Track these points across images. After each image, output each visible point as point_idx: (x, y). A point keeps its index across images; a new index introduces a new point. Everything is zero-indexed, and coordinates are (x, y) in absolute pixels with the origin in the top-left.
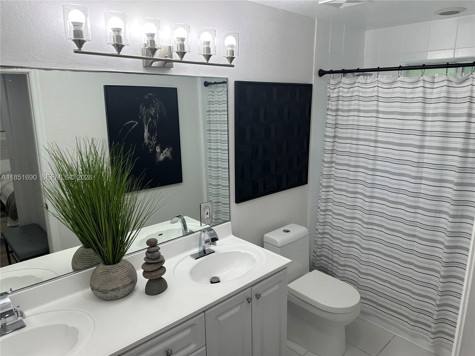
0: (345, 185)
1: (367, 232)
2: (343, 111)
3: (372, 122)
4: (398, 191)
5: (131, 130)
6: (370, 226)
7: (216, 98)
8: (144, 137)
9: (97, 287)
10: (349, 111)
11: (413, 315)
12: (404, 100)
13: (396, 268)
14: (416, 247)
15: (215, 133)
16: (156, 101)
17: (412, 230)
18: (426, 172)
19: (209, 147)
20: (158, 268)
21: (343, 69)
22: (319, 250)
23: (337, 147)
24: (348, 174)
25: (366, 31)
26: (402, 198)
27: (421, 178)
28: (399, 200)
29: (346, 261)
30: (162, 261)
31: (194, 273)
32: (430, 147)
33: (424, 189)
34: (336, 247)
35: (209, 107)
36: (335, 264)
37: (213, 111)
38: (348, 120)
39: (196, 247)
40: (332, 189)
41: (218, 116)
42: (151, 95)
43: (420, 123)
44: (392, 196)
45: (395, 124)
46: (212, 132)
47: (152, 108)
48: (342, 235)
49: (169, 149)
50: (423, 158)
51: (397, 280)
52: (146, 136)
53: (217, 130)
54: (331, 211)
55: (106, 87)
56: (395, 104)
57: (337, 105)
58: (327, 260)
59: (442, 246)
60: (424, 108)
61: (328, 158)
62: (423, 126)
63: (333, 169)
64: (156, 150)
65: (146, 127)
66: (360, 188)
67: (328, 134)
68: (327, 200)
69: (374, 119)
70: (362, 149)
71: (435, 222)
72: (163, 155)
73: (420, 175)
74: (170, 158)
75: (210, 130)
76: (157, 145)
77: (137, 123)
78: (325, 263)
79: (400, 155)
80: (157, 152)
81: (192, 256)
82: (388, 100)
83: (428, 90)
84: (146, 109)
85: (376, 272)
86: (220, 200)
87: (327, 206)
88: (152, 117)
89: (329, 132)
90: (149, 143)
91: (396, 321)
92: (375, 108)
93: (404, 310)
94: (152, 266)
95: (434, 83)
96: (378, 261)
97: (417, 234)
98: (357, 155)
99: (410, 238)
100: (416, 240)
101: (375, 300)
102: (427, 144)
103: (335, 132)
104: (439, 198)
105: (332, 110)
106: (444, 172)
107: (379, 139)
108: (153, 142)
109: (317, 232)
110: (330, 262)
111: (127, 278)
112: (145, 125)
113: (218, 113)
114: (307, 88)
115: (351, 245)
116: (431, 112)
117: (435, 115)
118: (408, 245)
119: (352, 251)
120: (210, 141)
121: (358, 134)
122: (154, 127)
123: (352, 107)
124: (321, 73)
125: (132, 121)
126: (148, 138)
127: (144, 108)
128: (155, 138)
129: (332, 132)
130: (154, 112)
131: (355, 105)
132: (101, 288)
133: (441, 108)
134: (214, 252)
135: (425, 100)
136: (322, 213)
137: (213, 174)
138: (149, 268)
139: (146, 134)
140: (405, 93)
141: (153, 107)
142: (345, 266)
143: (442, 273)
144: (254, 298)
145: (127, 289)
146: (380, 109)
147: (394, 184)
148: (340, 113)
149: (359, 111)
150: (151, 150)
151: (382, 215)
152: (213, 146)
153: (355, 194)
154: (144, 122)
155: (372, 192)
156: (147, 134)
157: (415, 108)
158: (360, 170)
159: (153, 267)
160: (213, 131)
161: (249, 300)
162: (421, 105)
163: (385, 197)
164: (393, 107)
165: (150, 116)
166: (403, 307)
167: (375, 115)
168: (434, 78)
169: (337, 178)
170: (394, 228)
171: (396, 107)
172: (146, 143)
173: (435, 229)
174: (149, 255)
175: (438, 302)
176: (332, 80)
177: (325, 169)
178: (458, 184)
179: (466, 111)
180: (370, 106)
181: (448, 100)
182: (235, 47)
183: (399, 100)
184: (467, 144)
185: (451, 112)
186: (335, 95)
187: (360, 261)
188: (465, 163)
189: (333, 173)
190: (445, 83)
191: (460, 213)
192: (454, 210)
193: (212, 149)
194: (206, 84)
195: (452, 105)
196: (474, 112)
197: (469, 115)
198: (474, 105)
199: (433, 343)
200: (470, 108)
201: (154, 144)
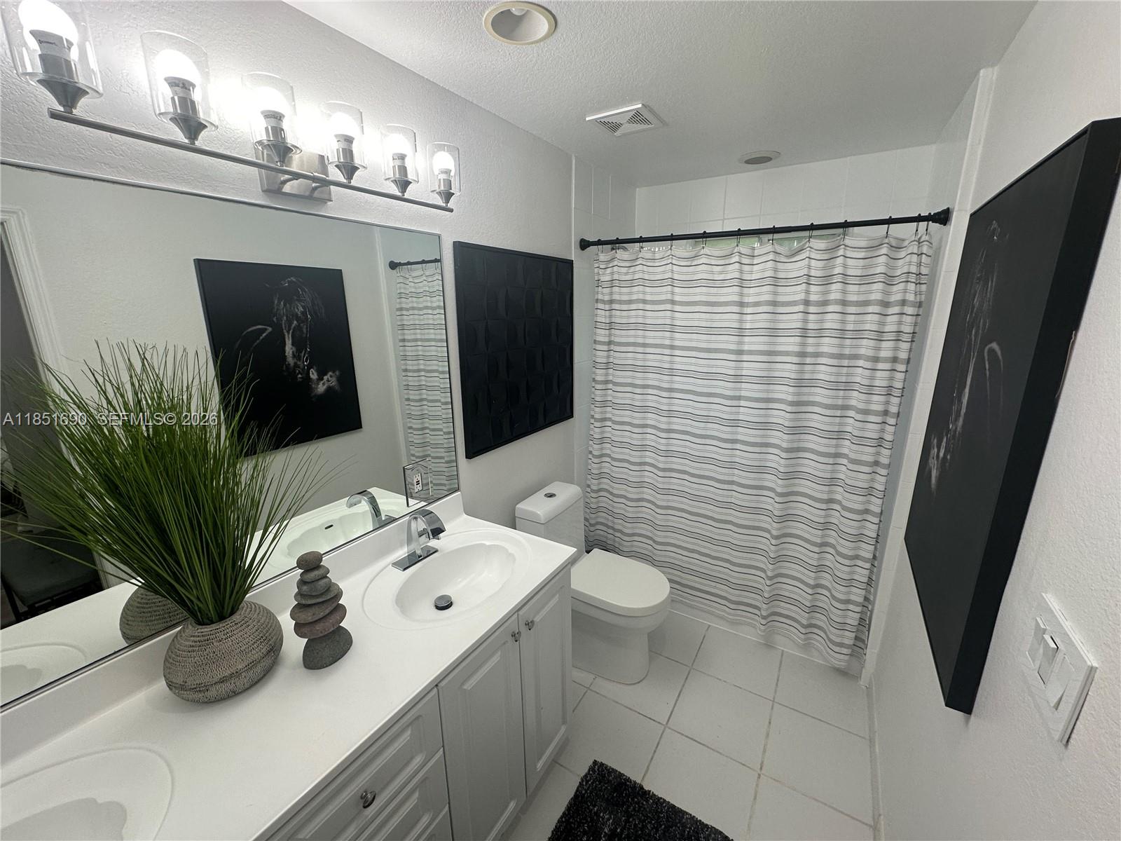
0: (628, 416)
1: (664, 483)
2: (620, 302)
3: (665, 318)
4: (707, 419)
5: (258, 341)
6: (668, 474)
7: (411, 287)
8: (286, 354)
9: (180, 681)
10: (630, 302)
11: (734, 595)
12: (711, 283)
13: (707, 531)
14: (736, 498)
15: (413, 344)
16: (305, 292)
17: (728, 475)
18: (746, 390)
19: (403, 367)
20: (327, 611)
22: (593, 516)
23: (614, 358)
24: (633, 399)
25: (638, 189)
26: (714, 430)
27: (739, 398)
28: (709, 433)
29: (633, 528)
30: (336, 595)
31: (403, 601)
32: (751, 352)
33: (744, 414)
34: (619, 508)
35: (400, 303)
36: (618, 534)
37: (407, 310)
38: (628, 317)
39: (402, 546)
40: (609, 423)
41: (416, 317)
42: (294, 280)
43: (736, 317)
44: (698, 428)
45: (699, 320)
46: (407, 344)
47: (297, 302)
48: (627, 491)
49: (333, 372)
50: (742, 369)
51: (709, 548)
52: (289, 353)
53: (416, 340)
54: (609, 456)
55: (199, 263)
56: (698, 290)
57: (611, 294)
58: (604, 529)
59: (772, 494)
60: (741, 295)
61: (601, 375)
62: (741, 321)
63: (610, 392)
64: (310, 376)
65: (289, 337)
66: (651, 419)
67: (599, 339)
68: (602, 441)
69: (668, 313)
70: (652, 361)
71: (760, 460)
72: (324, 384)
73: (737, 394)
74: (337, 388)
75: (404, 340)
76: (312, 368)
77: (270, 329)
78: (602, 533)
79: (709, 366)
80: (311, 379)
81: (396, 564)
82: (689, 284)
83: (746, 268)
84: (285, 305)
85: (678, 540)
86: (429, 452)
87: (602, 449)
88: (298, 318)
89: (601, 335)
90: (296, 365)
91: (710, 606)
92: (669, 297)
93: (722, 590)
94: (315, 610)
95: (754, 256)
96: (681, 523)
97: (735, 479)
98: (644, 369)
99: (726, 487)
100: (735, 487)
102: (746, 348)
103: (610, 335)
104: (765, 426)
105: (603, 302)
106: (772, 387)
107: (677, 343)
108: (303, 363)
109: (589, 490)
110: (611, 531)
111: (255, 645)
112: (286, 334)
113: (416, 312)
114: (566, 266)
115: (641, 504)
116: (751, 299)
117: (757, 304)
118: (723, 496)
119: (642, 512)
120: (405, 358)
121: (644, 337)
122: (304, 336)
123: (635, 297)
124: (584, 245)
125: (260, 327)
126: (294, 356)
127: (282, 303)
128: (306, 355)
129: (605, 336)
130: (302, 310)
131: (638, 292)
132: (191, 682)
133: (765, 294)
134: (436, 551)
135: (742, 283)
136: (596, 461)
137: (415, 411)
138: (308, 616)
139: (289, 349)
140: (712, 273)
141: (299, 301)
142: (633, 535)
143: (775, 533)
146: (677, 298)
147: (700, 409)
148: (616, 306)
149: (644, 302)
150: (300, 376)
151: (684, 455)
152: (411, 365)
153: (643, 427)
154: (284, 328)
155: (669, 423)
156: (292, 349)
157: (727, 294)
158: (650, 391)
159: (317, 613)
161: (516, 636)
162: (736, 289)
163: (689, 429)
164: (695, 294)
165: (294, 318)
166: (718, 585)
167: (669, 307)
168: (753, 249)
169: (615, 406)
170: (702, 473)
171: (700, 294)
172: (289, 364)
173: (761, 469)
174: (305, 588)
175: (770, 574)
176: (604, 254)
177: (598, 392)
178: (792, 404)
179: (802, 296)
180: (660, 293)
181: (776, 281)
182: (452, 174)
183: (704, 283)
184: (803, 345)
185: (780, 299)
186: (608, 278)
187: (654, 525)
188: (802, 372)
189: (609, 398)
190: (771, 256)
191: (795, 445)
192: (789, 441)
193: (410, 371)
194: (393, 266)
195: (780, 289)
196: (813, 298)
197: (807, 303)
198: (813, 288)
199: (764, 631)
200: (808, 292)
201: (304, 365)
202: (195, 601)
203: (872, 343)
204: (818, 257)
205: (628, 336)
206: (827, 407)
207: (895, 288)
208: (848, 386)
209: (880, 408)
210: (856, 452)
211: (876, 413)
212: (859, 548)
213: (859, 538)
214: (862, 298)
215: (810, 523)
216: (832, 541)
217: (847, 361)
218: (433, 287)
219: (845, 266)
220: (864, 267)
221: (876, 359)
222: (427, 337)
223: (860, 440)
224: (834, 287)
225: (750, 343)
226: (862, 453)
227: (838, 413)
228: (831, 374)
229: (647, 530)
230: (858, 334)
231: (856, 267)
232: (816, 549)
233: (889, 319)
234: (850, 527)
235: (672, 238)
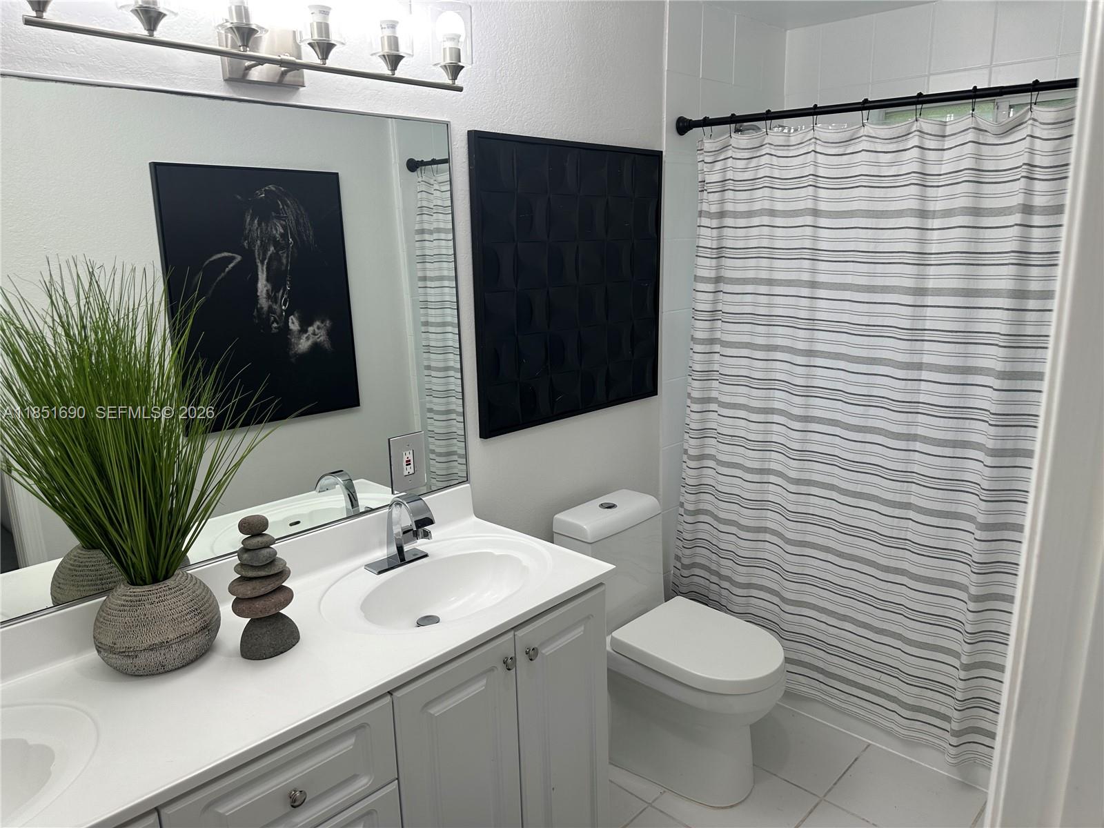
0: (744, 395)
1: (797, 503)
2: (736, 215)
3: (802, 237)
4: (868, 401)
5: (223, 274)
6: (804, 489)
7: (436, 198)
8: (259, 294)
9: (108, 641)
10: (749, 214)
11: (909, 695)
12: (876, 181)
13: (867, 584)
14: (914, 532)
15: (437, 284)
16: (288, 206)
17: (901, 492)
18: (931, 353)
19: (423, 319)
20: (270, 588)
21: (733, 115)
22: (687, 552)
23: (725, 303)
24: (750, 368)
25: (788, 32)
26: (877, 418)
27: (919, 366)
28: (871, 423)
29: (749, 575)
31: (371, 608)
32: (939, 292)
33: (928, 393)
34: (727, 542)
35: (422, 222)
36: (725, 584)
38: (747, 238)
39: (380, 545)
40: (713, 406)
42: (274, 189)
43: (914, 234)
44: (851, 415)
45: (856, 240)
46: (429, 284)
47: (275, 221)
48: (739, 514)
49: (322, 323)
50: (924, 318)
51: (870, 615)
52: (262, 292)
54: (713, 457)
55: (155, 167)
56: (856, 193)
57: (722, 202)
58: (706, 575)
59: (970, 526)
60: (923, 198)
61: (703, 330)
62: (922, 241)
63: (717, 357)
64: (288, 326)
65: (263, 270)
66: (779, 400)
67: (702, 273)
68: (703, 433)
69: (809, 231)
70: (782, 307)
71: (952, 469)
72: (308, 338)
73: (916, 359)
74: (327, 345)
75: (424, 279)
76: (292, 314)
78: (702, 581)
79: (870, 315)
80: (291, 330)
81: (369, 566)
82: (842, 183)
83: (931, 156)
84: (259, 224)
85: (822, 598)
87: (702, 446)
88: (276, 243)
89: (704, 268)
90: (270, 309)
91: (871, 712)
92: (810, 204)
93: (890, 685)
94: (256, 584)
95: (944, 136)
96: (826, 571)
97: (913, 500)
98: (770, 320)
99: (897, 512)
100: (911, 514)
101: (821, 664)
102: (931, 284)
103: (718, 268)
104: (961, 413)
105: (710, 215)
106: (971, 348)
107: (822, 278)
108: (281, 307)
109: (681, 511)
110: (714, 579)
111: (189, 616)
112: (259, 264)
114: (651, 161)
115: (761, 536)
116: (938, 206)
117: (948, 213)
118: (892, 528)
119: (764, 550)
120: (425, 305)
121: (771, 269)
122: (283, 268)
123: (757, 206)
124: (683, 126)
125: (226, 254)
126: (269, 297)
127: (256, 222)
128: (285, 296)
129: (710, 268)
130: (282, 231)
131: (763, 198)
133: (961, 196)
134: (426, 556)
136: (693, 464)
137: (437, 384)
138: (248, 590)
139: (262, 286)
140: (877, 164)
141: (279, 218)
142: (749, 586)
143: (973, 590)
144: (522, 659)
145: (190, 645)
146: (823, 206)
147: (857, 385)
148: (729, 221)
149: (772, 213)
150: (275, 325)
151: (830, 459)
152: (433, 316)
153: (767, 413)
154: (257, 256)
155: (807, 407)
156: (266, 286)
157: (902, 198)
158: (779, 355)
159: (258, 588)
160: (432, 279)
161: (509, 664)
162: (914, 190)
163: (838, 417)
164: (852, 199)
165: (272, 242)
166: (885, 677)
167: (809, 220)
168: (944, 124)
169: (725, 378)
170: (859, 488)
171: (858, 199)
172: (262, 308)
173: (953, 485)
174: (246, 556)
175: (965, 660)
176: (709, 140)
177: (697, 357)
178: (1003, 375)
179: (1018, 199)
180: (797, 199)
181: (978, 176)
182: (462, 40)
183: (864, 181)
184: (1021, 278)
185: (987, 204)
186: (716, 177)
187: (782, 572)
188: (1021, 323)
189: (716, 367)
190: (971, 136)
191: (1009, 445)
192: (996, 437)
193: (433, 324)
194: (413, 165)
195: (987, 189)
196: (1039, 201)
197: (1027, 209)
198: (1038, 186)
199: (956, 756)
200: (1029, 192)
201: (282, 310)
202: (129, 553)
204: (1048, 134)
205: (745, 269)
225: (939, 277)
229: (771, 580)
235: (816, 111)
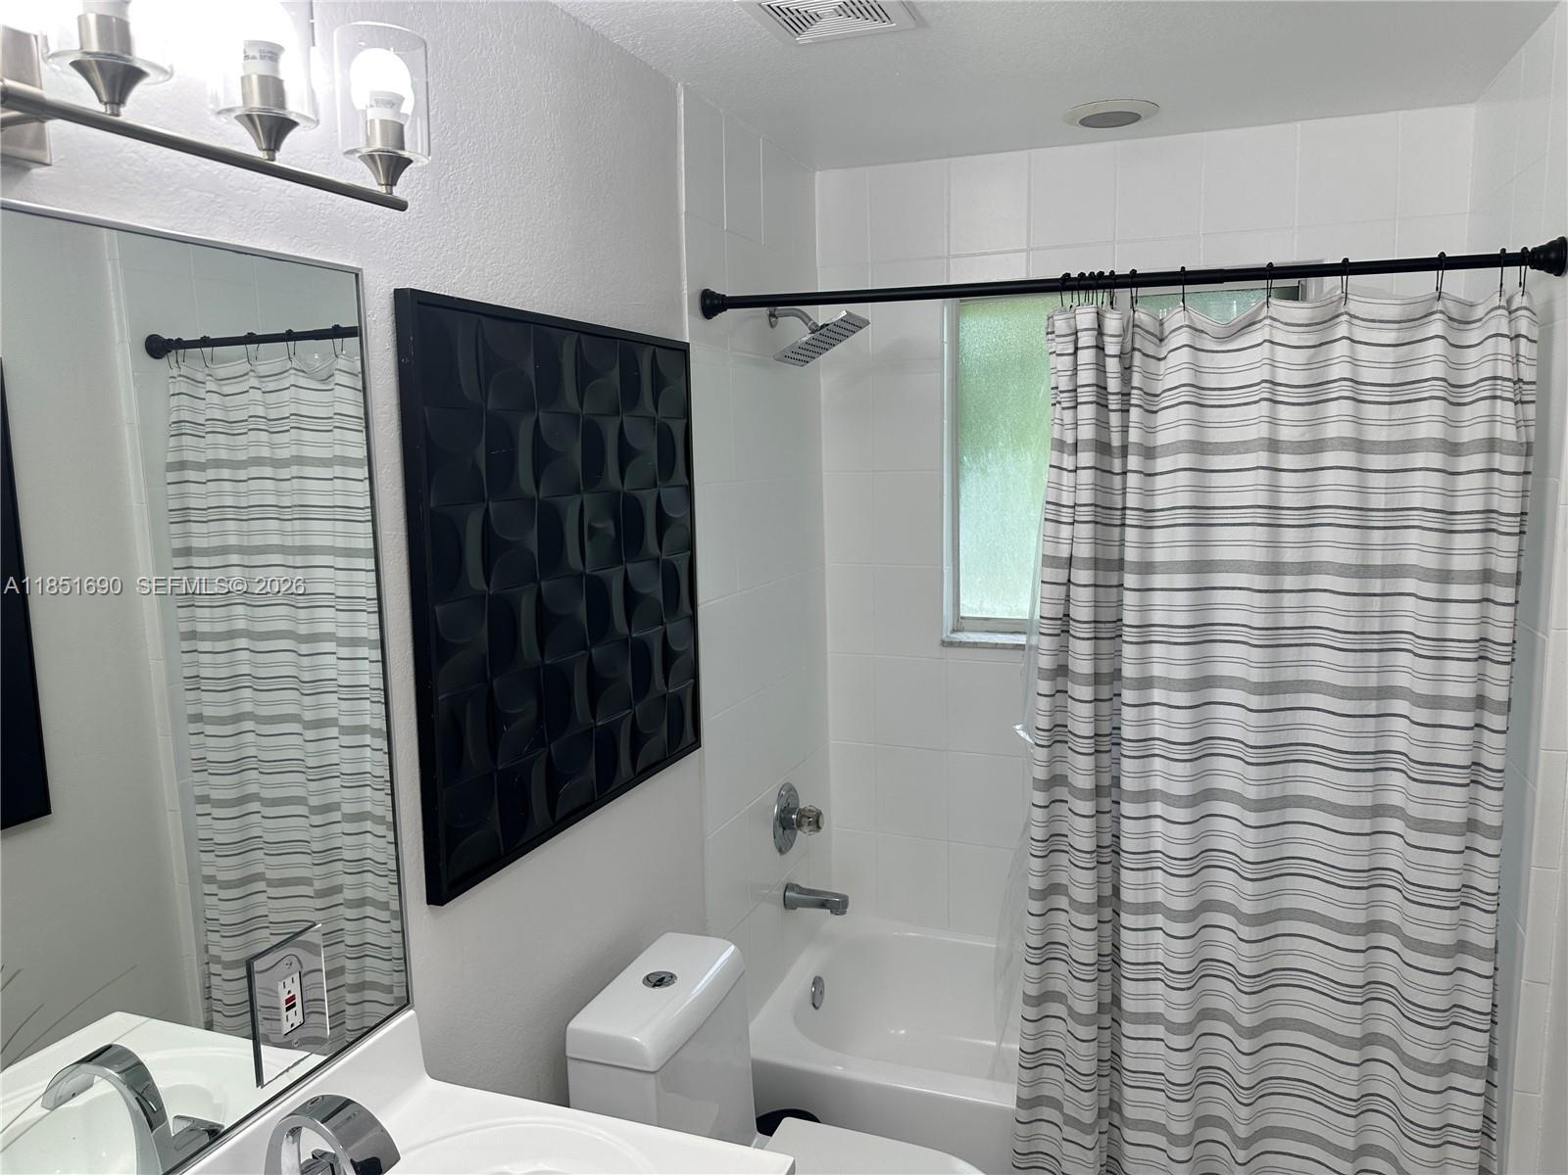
7: (211, 406)
15: (215, 561)
17: (1142, 886)
19: (183, 627)
25: (818, 173)
27: (1149, 683)
35: (179, 449)
37: (201, 467)
41: (227, 486)
46: (196, 561)
50: (1151, 608)
53: (225, 550)
59: (1233, 921)
75: (187, 552)
86: (259, 868)
97: (1159, 897)
99: (1141, 921)
100: (1158, 921)
113: (226, 473)
114: (671, 358)
120: (189, 601)
124: (712, 304)
137: (217, 749)
143: (1246, 1021)
152: (206, 620)
160: (203, 553)
175: (1240, 1132)
178: (1260, 689)
179: (1262, 431)
182: (407, 108)
185: (1213, 436)
188: (1276, 610)
190: (1182, 338)
191: (1276, 792)
192: (1259, 782)
193: (204, 637)
194: (157, 347)
195: (1212, 414)
196: (1286, 434)
198: (1284, 412)
200: (1273, 422)
203: (1433, 539)
204: (1294, 340)
206: (1344, 693)
207: (1467, 413)
208: (1384, 642)
209: (1466, 691)
210: (1425, 801)
211: (1459, 704)
212: (1454, 1042)
213: (1452, 1016)
214: (1398, 434)
215: (1328, 987)
216: (1384, 1029)
217: (1378, 581)
218: (279, 405)
219: (1354, 361)
220: (1399, 365)
221: (1445, 577)
222: (257, 541)
223: (1429, 772)
224: (1333, 409)
226: (1437, 802)
227: (1372, 707)
228: (1347, 614)
230: (1397, 518)
231: (1378, 365)
232: (1353, 1056)
233: (1463, 482)
234: (1429, 991)
